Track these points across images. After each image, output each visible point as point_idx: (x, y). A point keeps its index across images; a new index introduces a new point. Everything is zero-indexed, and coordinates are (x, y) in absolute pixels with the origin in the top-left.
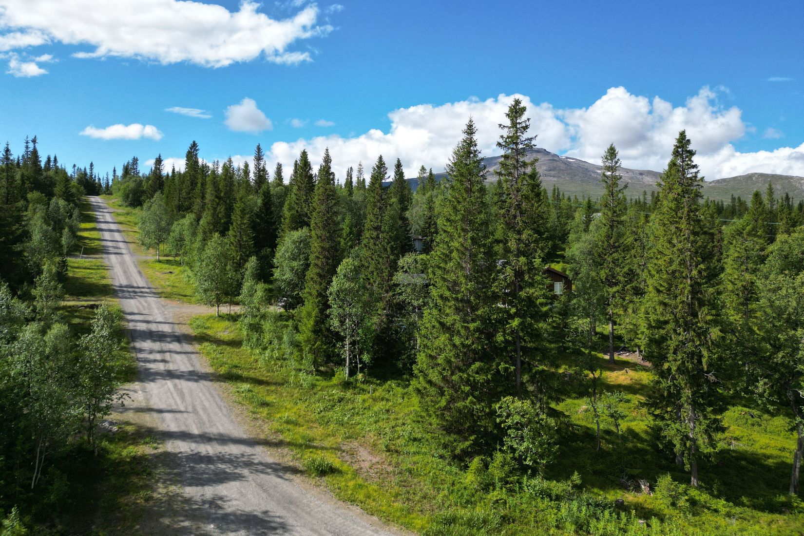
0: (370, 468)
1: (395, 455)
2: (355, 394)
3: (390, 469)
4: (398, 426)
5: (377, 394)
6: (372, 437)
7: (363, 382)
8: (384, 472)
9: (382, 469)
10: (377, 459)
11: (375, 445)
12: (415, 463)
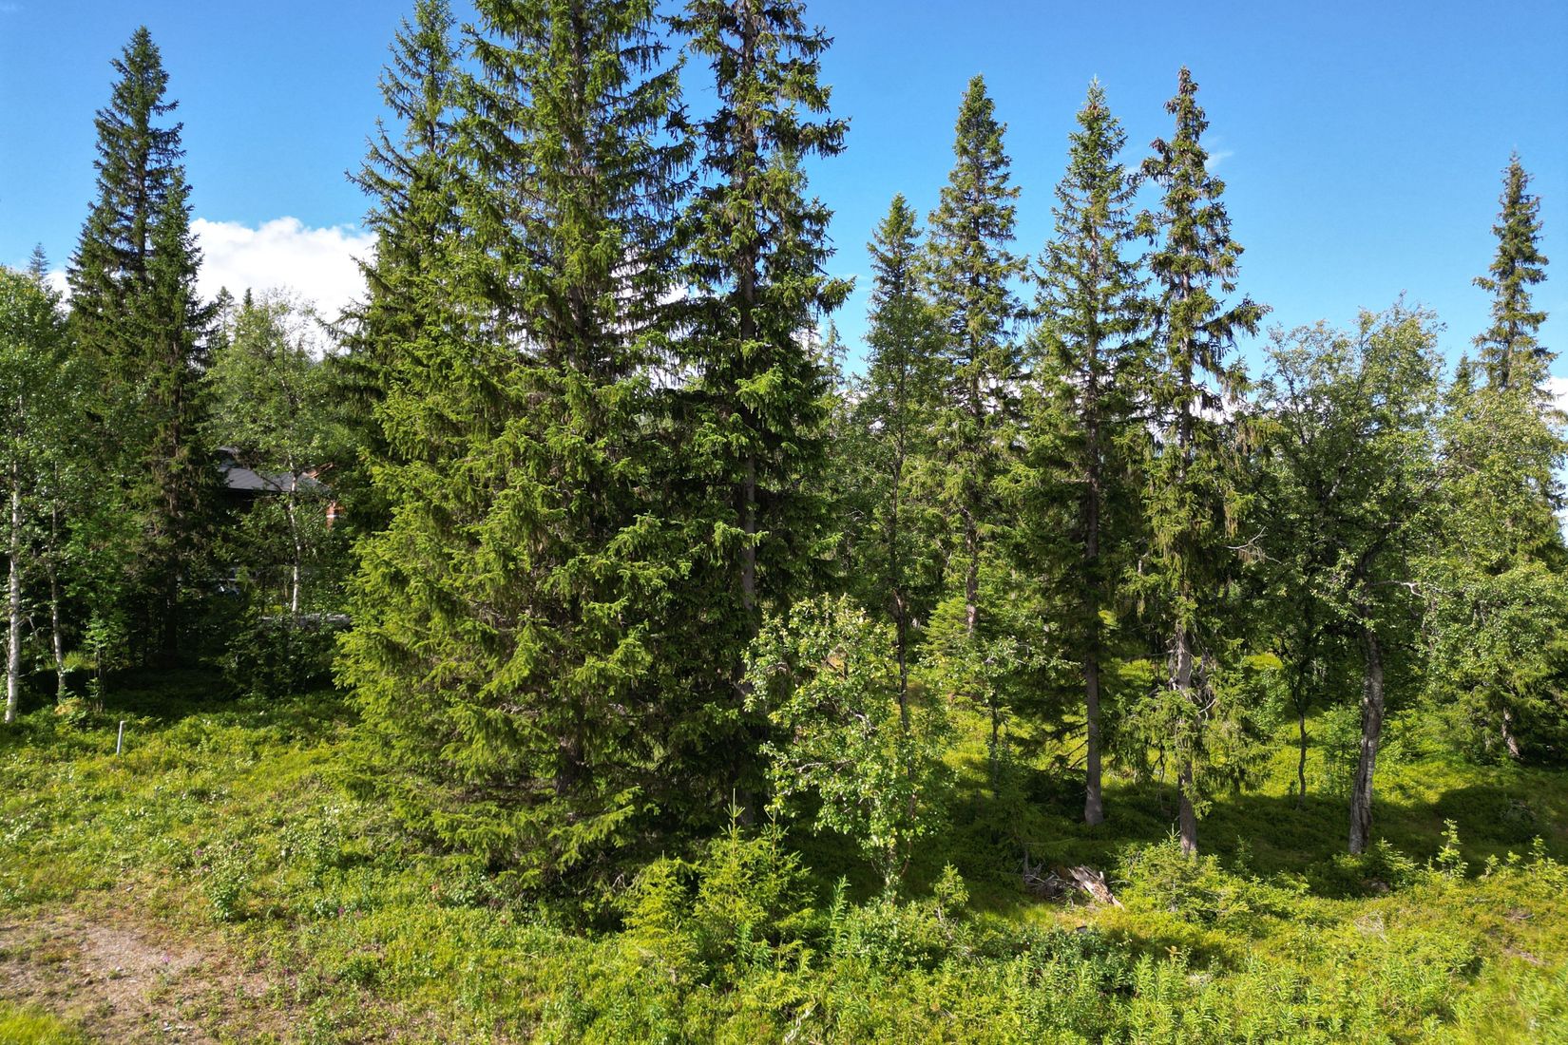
0: (159, 1001)
1: (274, 929)
2: (49, 760)
3: (263, 985)
4: (257, 831)
5: (147, 753)
6: (148, 882)
7: (82, 725)
8: (233, 1004)
9: (223, 997)
10: (190, 958)
11: (165, 909)
12: (382, 939)
